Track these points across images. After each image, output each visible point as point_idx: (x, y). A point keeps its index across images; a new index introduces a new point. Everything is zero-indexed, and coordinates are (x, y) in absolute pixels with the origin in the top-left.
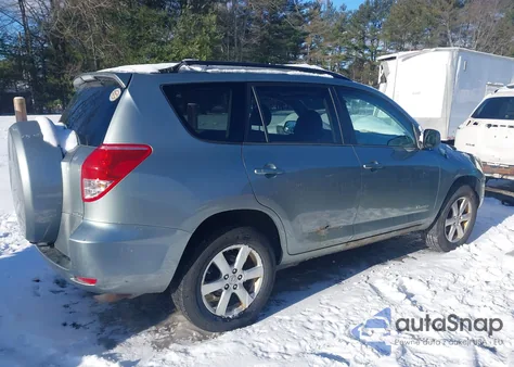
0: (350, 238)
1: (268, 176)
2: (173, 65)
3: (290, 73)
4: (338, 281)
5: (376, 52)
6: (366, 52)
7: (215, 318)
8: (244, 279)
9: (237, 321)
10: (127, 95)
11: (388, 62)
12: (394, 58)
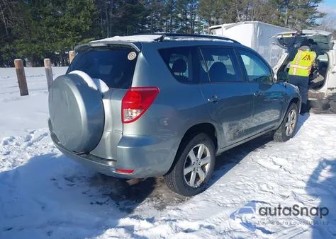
0: (246, 137)
1: (214, 102)
2: (159, 36)
3: (214, 40)
4: (238, 162)
5: (194, 22)
6: (188, 23)
7: (189, 188)
8: (201, 164)
9: (200, 189)
10: (141, 55)
11: (216, 30)
12: (220, 27)
